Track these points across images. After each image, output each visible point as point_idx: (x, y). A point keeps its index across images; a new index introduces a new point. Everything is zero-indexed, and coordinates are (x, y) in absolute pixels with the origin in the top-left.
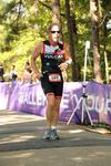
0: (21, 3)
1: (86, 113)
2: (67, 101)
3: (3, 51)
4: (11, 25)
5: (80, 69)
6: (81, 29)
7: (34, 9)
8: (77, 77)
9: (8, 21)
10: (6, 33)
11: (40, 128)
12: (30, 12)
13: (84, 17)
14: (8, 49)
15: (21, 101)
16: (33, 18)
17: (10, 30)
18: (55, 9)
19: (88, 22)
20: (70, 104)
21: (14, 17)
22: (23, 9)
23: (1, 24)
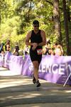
3: (18, 34)
4: (24, 16)
7: (40, 4)
9: (22, 13)
12: (37, 6)
14: (22, 33)
16: (40, 11)
17: (24, 19)
18: (56, 4)
20: (65, 72)
21: (26, 10)
22: (33, 5)
23: (18, 15)
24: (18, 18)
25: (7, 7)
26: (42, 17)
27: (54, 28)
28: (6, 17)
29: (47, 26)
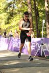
0: (14, 3)
1: (43, 52)
2: (34, 46)
3: (6, 24)
4: (10, 13)
5: (40, 32)
6: (41, 14)
7: (20, 5)
8: (39, 36)
9: (8, 11)
10: (7, 16)
13: (42, 9)
14: (8, 23)
15: (14, 46)
16: (20, 10)
17: (9, 15)
18: (29, 6)
19: (44, 11)
20: (35, 48)
21: (11, 9)
22: (15, 6)
23: (5, 12)
24: (6, 14)
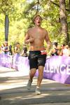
0: (38, 3)
4: (32, 18)
11: (53, 88)
12: (44, 9)
16: (47, 13)
17: (31, 21)
18: (62, 6)
21: (34, 13)
22: (40, 7)
23: (25, 17)
24: (26, 20)
25: (14, 10)
26: (49, 19)
27: (61, 29)
28: (14, 20)
29: (54, 28)
